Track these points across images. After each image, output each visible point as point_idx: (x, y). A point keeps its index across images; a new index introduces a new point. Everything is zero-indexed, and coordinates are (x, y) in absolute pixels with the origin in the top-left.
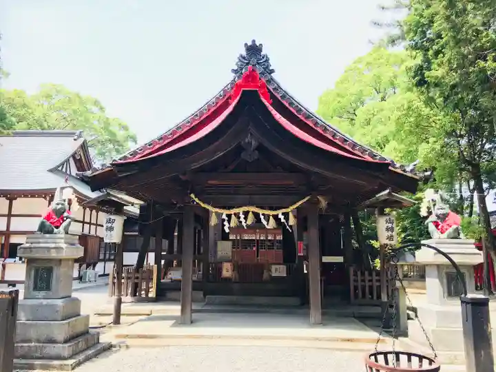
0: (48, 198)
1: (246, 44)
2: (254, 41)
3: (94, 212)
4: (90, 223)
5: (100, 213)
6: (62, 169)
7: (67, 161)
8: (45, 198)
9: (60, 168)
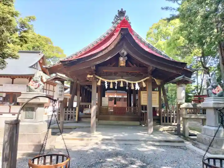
0: (29, 79)
1: (118, 11)
2: (122, 9)
3: (48, 85)
4: (46, 90)
5: (50, 85)
6: (34, 67)
7: (37, 63)
8: (27, 78)
9: (33, 66)
